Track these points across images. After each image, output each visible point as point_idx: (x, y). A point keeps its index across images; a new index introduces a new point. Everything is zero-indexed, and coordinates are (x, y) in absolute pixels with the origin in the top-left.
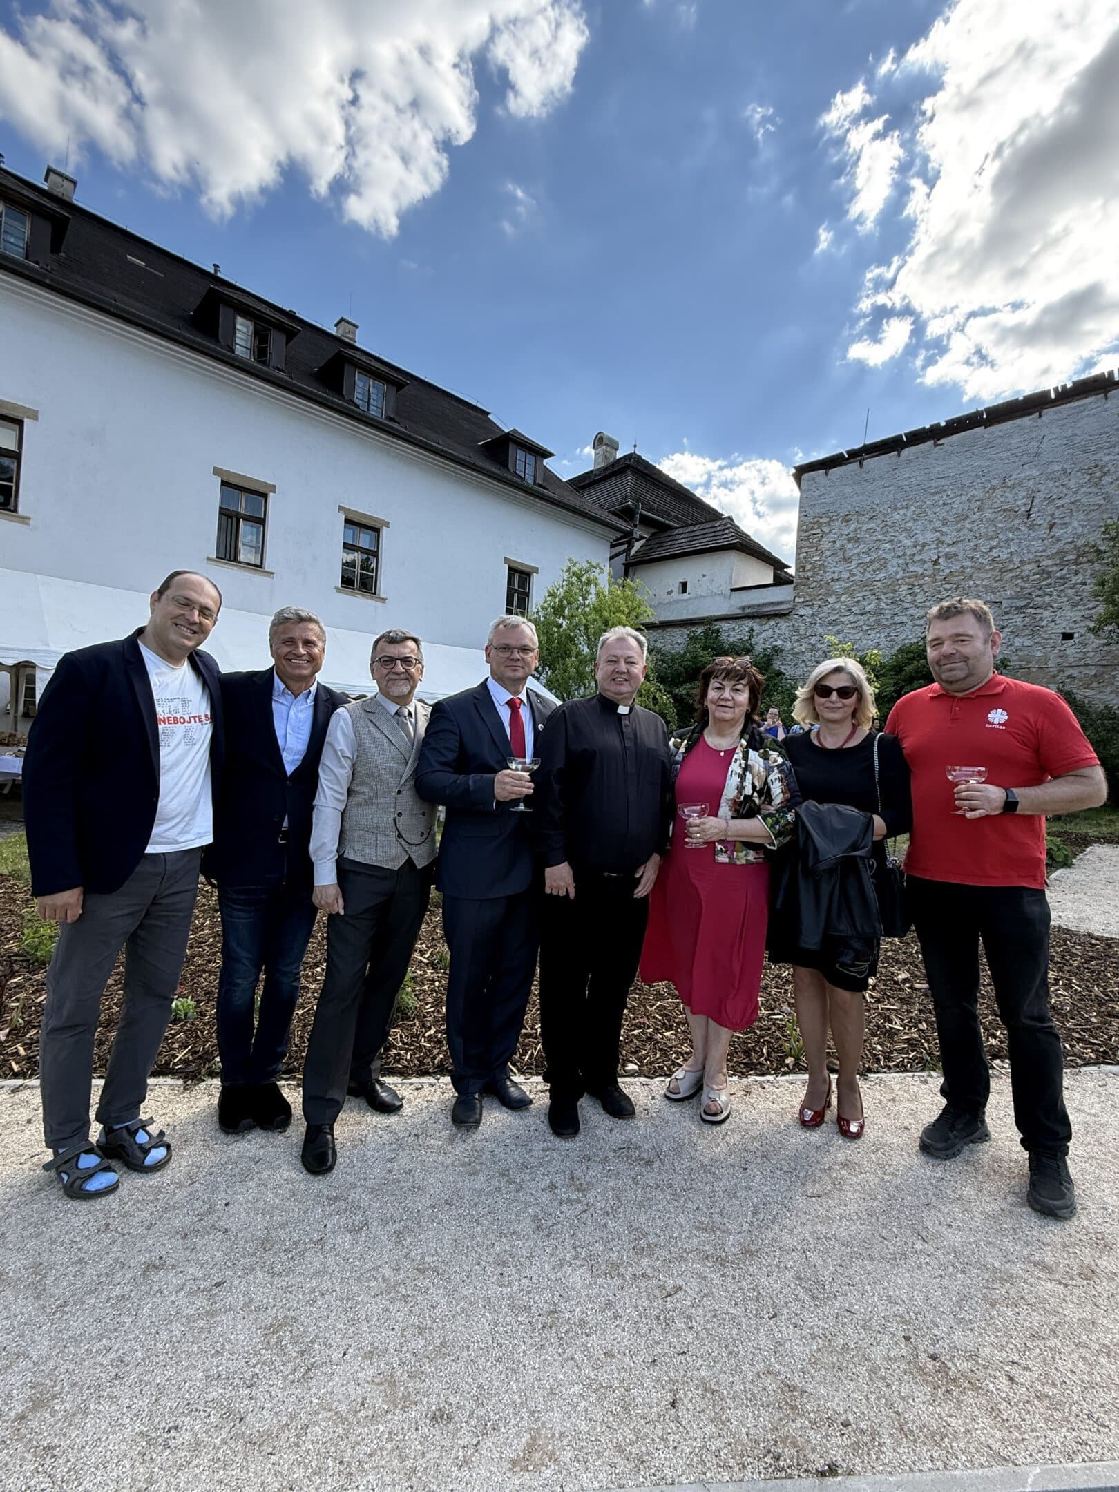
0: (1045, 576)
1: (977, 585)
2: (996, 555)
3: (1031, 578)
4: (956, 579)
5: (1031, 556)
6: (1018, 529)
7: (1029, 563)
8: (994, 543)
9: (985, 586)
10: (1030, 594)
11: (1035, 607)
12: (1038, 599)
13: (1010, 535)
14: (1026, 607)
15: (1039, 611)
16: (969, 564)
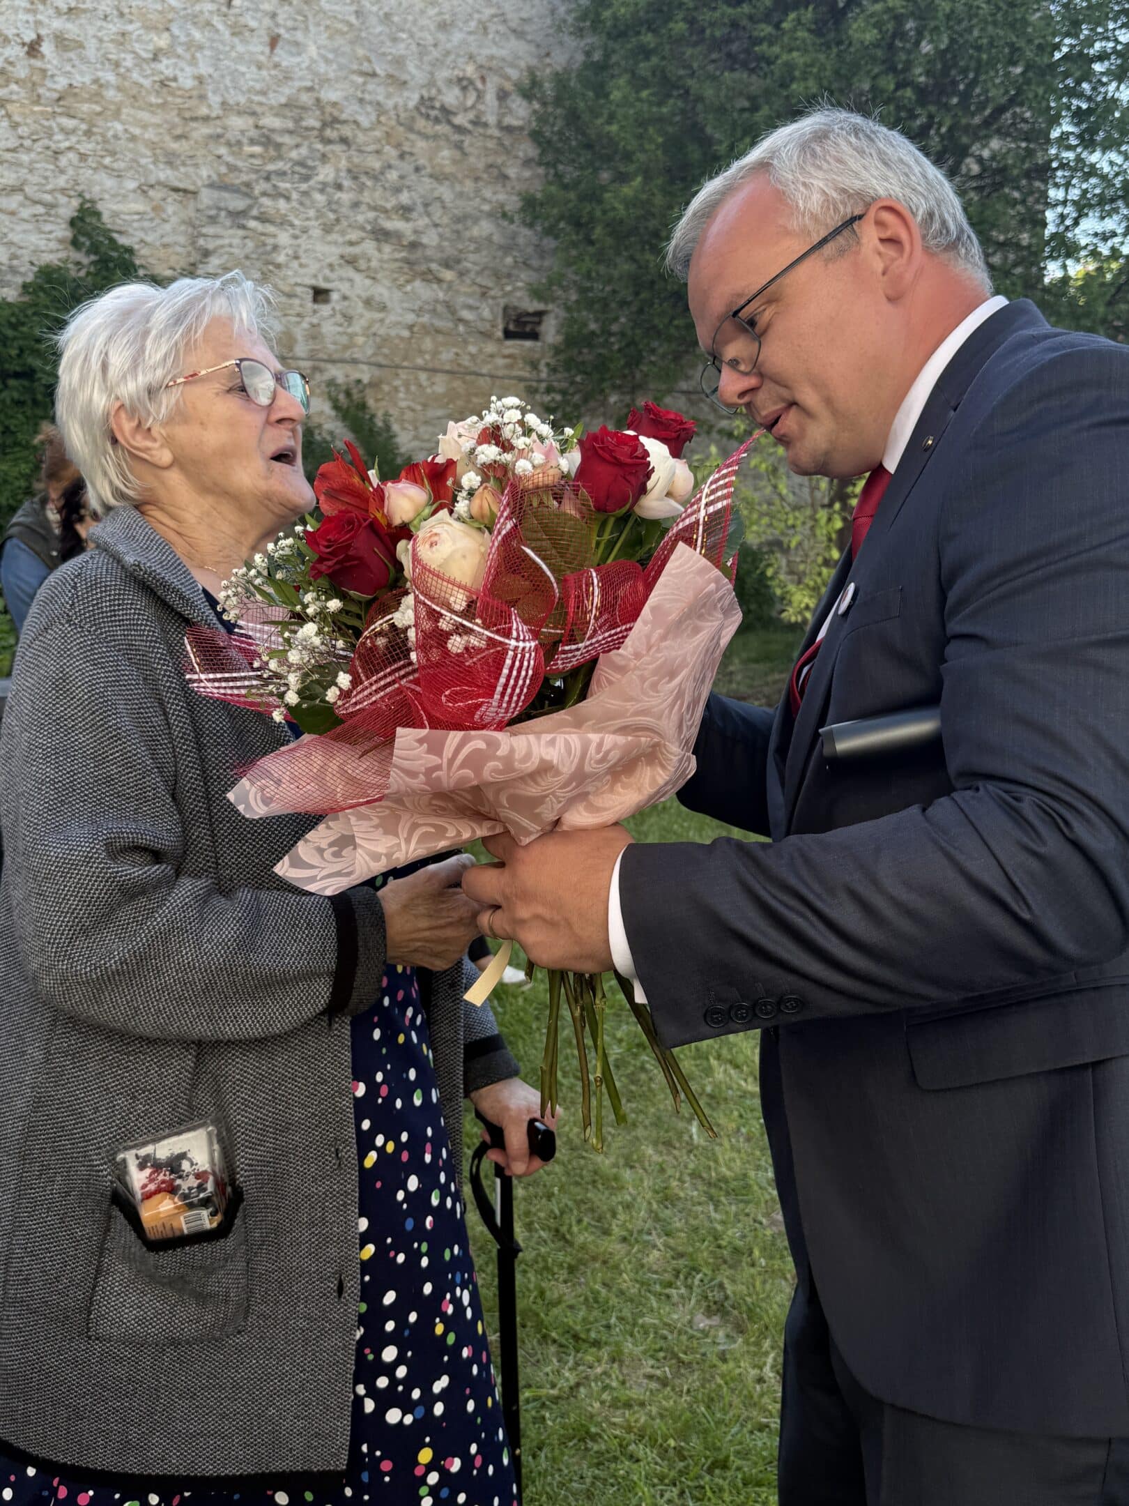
0: (272, 153)
1: (133, 138)
2: (169, 73)
3: (249, 149)
4: (85, 107)
5: (242, 100)
6: (209, 24)
7: (239, 113)
8: (163, 41)
9: (152, 145)
10: (248, 185)
11: (263, 219)
12: (265, 201)
13: (197, 35)
14: (243, 213)
15: (271, 229)
16: (110, 77)
